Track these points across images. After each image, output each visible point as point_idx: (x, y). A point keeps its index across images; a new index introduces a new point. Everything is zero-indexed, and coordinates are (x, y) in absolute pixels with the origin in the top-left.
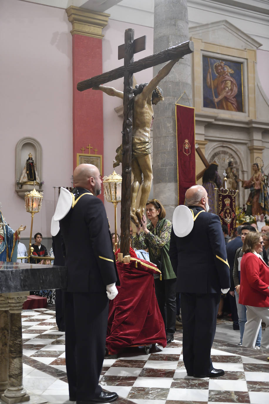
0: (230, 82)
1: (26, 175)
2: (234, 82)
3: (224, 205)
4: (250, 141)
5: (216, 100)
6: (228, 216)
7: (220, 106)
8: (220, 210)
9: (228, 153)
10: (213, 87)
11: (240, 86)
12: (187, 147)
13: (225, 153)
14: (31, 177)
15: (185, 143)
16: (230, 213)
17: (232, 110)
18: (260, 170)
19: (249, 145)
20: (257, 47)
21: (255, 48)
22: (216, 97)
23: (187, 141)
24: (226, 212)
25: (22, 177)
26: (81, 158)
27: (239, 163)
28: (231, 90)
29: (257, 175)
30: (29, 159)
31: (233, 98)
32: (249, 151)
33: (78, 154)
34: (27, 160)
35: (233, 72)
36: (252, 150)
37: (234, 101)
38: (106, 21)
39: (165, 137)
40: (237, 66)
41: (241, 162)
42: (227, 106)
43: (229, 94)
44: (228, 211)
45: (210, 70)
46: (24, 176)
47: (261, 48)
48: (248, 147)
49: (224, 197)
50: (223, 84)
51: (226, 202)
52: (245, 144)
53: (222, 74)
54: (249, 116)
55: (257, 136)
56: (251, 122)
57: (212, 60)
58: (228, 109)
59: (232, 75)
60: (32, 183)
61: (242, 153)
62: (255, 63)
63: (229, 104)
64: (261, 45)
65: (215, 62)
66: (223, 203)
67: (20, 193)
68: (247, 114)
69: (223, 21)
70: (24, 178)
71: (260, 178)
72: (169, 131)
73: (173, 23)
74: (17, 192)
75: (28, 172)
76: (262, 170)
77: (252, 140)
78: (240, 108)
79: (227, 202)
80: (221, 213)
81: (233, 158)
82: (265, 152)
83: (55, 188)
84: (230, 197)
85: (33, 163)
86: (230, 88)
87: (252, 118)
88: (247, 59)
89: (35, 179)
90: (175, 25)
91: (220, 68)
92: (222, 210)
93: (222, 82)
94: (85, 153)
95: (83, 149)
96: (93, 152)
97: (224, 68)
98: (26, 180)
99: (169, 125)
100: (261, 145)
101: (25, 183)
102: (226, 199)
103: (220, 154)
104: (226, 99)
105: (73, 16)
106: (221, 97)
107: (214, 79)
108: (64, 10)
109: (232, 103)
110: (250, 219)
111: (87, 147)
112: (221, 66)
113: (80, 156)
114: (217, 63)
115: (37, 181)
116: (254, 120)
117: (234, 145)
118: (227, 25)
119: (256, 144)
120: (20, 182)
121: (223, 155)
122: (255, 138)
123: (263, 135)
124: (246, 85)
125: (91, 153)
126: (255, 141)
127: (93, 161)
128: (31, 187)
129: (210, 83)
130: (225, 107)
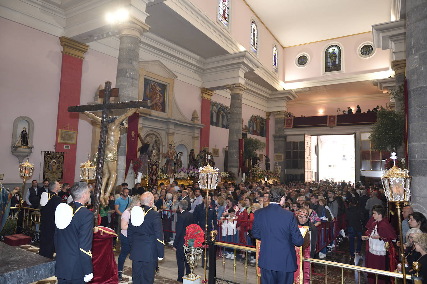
1: (20, 142)
2: (161, 95)
3: (152, 170)
4: (167, 129)
5: (150, 104)
6: (154, 176)
7: (152, 108)
10: (149, 96)
11: (164, 98)
12: (133, 135)
13: (153, 134)
14: (24, 143)
16: (155, 174)
17: (158, 111)
20: (175, 78)
23: (133, 132)
24: (153, 174)
25: (17, 142)
26: (62, 132)
27: (160, 141)
28: (159, 99)
29: (171, 151)
30: (24, 130)
31: (160, 104)
32: (166, 135)
33: (60, 130)
34: (22, 132)
35: (161, 90)
36: (168, 134)
38: (87, 50)
40: (163, 87)
41: (162, 140)
43: (158, 101)
44: (154, 173)
45: (148, 87)
46: (19, 142)
48: (166, 132)
49: (153, 165)
50: (155, 96)
52: (165, 130)
53: (155, 90)
54: (168, 115)
55: (172, 127)
56: (169, 119)
57: (150, 82)
59: (160, 91)
60: (25, 147)
61: (163, 135)
62: (173, 86)
63: (158, 107)
64: (177, 77)
65: (151, 83)
66: (152, 168)
67: (15, 153)
68: (167, 114)
69: (158, 61)
71: (173, 153)
73: (130, 62)
74: (13, 152)
75: (22, 140)
76: (174, 148)
77: (169, 129)
78: (163, 110)
79: (154, 168)
81: (157, 137)
82: (175, 136)
83: (41, 151)
84: (156, 165)
85: (26, 134)
87: (170, 116)
88: (169, 84)
90: (131, 63)
91: (154, 86)
92: (151, 173)
93: (154, 94)
94: (65, 129)
95: (64, 127)
96: (71, 129)
97: (156, 87)
98: (20, 144)
100: (173, 132)
101: (19, 147)
103: (150, 135)
104: (156, 104)
105: (64, 43)
106: (153, 103)
107: (150, 92)
108: (59, 38)
109: (159, 107)
110: (166, 176)
111: (67, 126)
112: (155, 85)
114: (153, 83)
115: (28, 146)
116: (171, 118)
117: (158, 130)
118: (160, 63)
119: (171, 131)
120: (16, 146)
121: (152, 136)
122: (170, 127)
123: (174, 126)
124: (168, 97)
125: (69, 130)
126: (170, 130)
127: (70, 135)
128: (23, 149)
129: (147, 94)
130: (155, 109)
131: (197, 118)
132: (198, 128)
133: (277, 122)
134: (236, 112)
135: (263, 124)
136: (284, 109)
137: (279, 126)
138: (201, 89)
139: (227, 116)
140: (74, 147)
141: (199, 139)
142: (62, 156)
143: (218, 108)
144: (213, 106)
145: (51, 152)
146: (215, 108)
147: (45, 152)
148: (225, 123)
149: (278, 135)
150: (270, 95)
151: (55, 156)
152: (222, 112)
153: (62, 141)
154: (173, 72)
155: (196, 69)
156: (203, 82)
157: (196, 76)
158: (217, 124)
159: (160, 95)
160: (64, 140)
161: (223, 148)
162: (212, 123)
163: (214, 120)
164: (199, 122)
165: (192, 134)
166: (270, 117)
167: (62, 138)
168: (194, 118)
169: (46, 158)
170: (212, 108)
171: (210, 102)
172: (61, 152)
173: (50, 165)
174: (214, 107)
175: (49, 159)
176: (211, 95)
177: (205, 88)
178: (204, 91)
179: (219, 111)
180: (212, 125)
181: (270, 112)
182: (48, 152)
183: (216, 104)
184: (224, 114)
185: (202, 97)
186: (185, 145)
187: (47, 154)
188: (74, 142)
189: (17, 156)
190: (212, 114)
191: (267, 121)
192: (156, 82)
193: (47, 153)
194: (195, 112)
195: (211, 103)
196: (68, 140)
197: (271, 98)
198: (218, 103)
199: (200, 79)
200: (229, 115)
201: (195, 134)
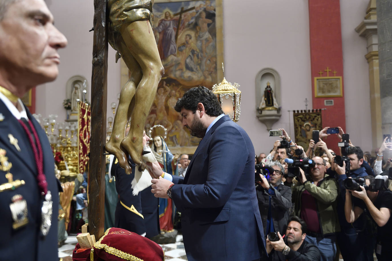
1: (264, 102)
14: (269, 103)
25: (261, 103)
26: (319, 81)
30: (267, 87)
33: (316, 78)
34: (266, 89)
46: (263, 103)
60: (270, 108)
67: (260, 118)
70: (263, 105)
74: (258, 117)
75: (266, 99)
83: (289, 111)
85: (271, 90)
89: (273, 105)
94: (322, 76)
95: (321, 73)
96: (331, 74)
98: (264, 106)
101: (263, 109)
111: (325, 70)
113: (317, 79)
115: (275, 106)
120: (260, 108)
125: (330, 76)
127: (332, 83)
128: (269, 112)
140: (340, 101)
142: (318, 115)
145: (302, 111)
147: (294, 111)
151: (308, 117)
153: (320, 95)
160: (323, 92)
167: (321, 90)
169: (296, 120)
172: (317, 110)
173: (303, 129)
175: (300, 120)
182: (298, 111)
187: (296, 115)
188: (338, 93)
189: (263, 122)
193: (296, 112)
196: (329, 91)
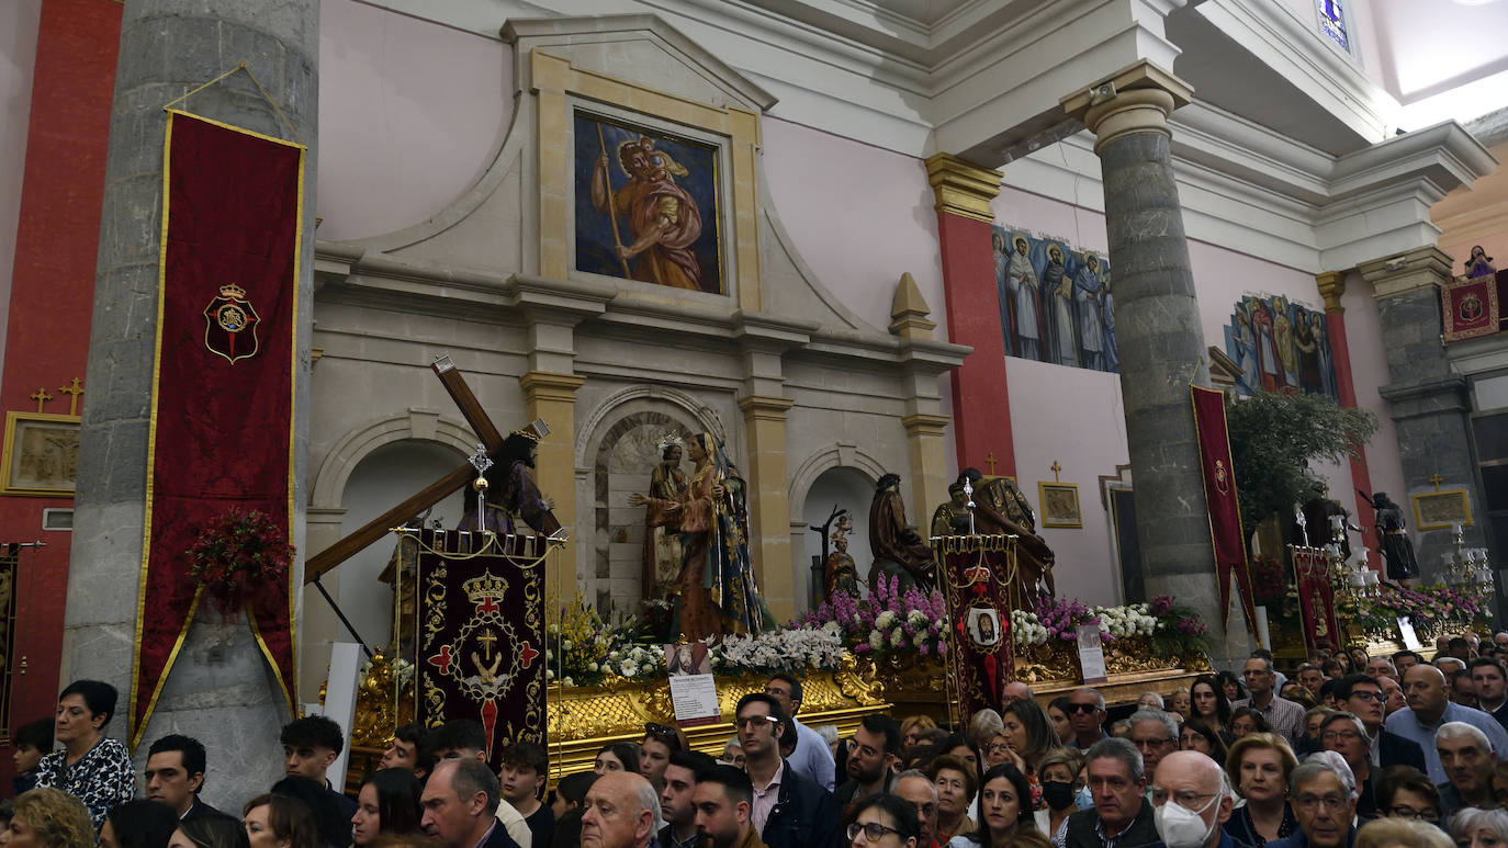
0: (676, 201)
2: (690, 202)
3: (459, 609)
4: (743, 381)
5: (626, 252)
6: (488, 665)
7: (640, 270)
8: (430, 637)
9: (669, 419)
10: (613, 211)
11: (709, 215)
12: (232, 319)
13: (657, 419)
15: (219, 304)
17: (684, 287)
18: (712, 458)
19: (741, 395)
20: (764, 110)
21: (757, 110)
22: (627, 243)
23: (234, 293)
24: (472, 645)
26: (27, 429)
28: (680, 224)
29: (700, 479)
31: (687, 249)
32: (741, 417)
33: (10, 417)
35: (685, 172)
36: (749, 409)
37: (689, 258)
39: (119, 271)
40: (700, 157)
42: (664, 272)
43: (672, 236)
44: (488, 638)
45: (605, 160)
47: (774, 110)
48: (738, 402)
49: (464, 570)
50: (652, 205)
51: (473, 597)
52: (729, 392)
53: (646, 176)
54: (736, 304)
55: (765, 367)
56: (739, 321)
57: (612, 132)
58: (668, 283)
59: (680, 181)
61: (717, 417)
62: (755, 149)
63: (673, 267)
64: (774, 101)
65: (621, 138)
66: (457, 598)
68: (732, 300)
69: (645, 17)
72: (138, 245)
77: (748, 380)
78: (710, 280)
80: (434, 648)
82: (799, 420)
86: (674, 219)
87: (749, 309)
88: (729, 137)
91: (639, 155)
92: (442, 638)
93: (647, 199)
94: (45, 410)
95: (41, 396)
97: (653, 156)
99: (139, 213)
100: (780, 396)
102: (476, 581)
103: (640, 422)
104: (661, 250)
106: (641, 245)
107: (617, 188)
109: (682, 266)
111: (64, 389)
112: (644, 151)
113: (19, 421)
114: (630, 140)
116: (754, 314)
117: (687, 394)
118: (661, 32)
119: (762, 390)
121: (651, 427)
122: (757, 372)
123: (782, 362)
124: (728, 212)
126: (757, 383)
129: (602, 198)
130: (658, 275)
131: (923, 314)
132: (934, 369)
133: (1391, 316)
134: (1143, 234)
135: (1308, 339)
136: (1426, 239)
137: (1412, 333)
138: (927, 163)
139: (1100, 307)
141: (949, 431)
143: (1042, 264)
144: (1008, 254)
146: (1021, 264)
148: (1092, 342)
149: (1413, 384)
150: (1329, 180)
152: (1067, 282)
153: (26, 484)
154: (751, 78)
155: (880, 59)
156: (934, 130)
157: (891, 100)
158: (1045, 350)
159: (679, 199)
160: (42, 476)
161: (1102, 479)
162: (1017, 346)
163: (1028, 326)
164: (938, 336)
165: (899, 408)
166: (1345, 301)
168: (902, 316)
170: (1008, 265)
171: (986, 231)
174: (1017, 258)
176: (991, 196)
177: (945, 157)
178: (944, 171)
179: (1046, 278)
180: (1017, 354)
181: (1344, 275)
183: (1022, 243)
184: (1083, 295)
185: (940, 207)
186: (866, 470)
190: (1011, 297)
191: (1333, 320)
192: (650, 133)
194: (903, 287)
195: (994, 236)
197: (1336, 199)
198: (1035, 236)
199: (913, 115)
200: (1109, 298)
201: (919, 402)
